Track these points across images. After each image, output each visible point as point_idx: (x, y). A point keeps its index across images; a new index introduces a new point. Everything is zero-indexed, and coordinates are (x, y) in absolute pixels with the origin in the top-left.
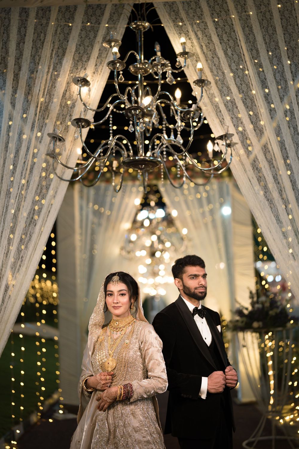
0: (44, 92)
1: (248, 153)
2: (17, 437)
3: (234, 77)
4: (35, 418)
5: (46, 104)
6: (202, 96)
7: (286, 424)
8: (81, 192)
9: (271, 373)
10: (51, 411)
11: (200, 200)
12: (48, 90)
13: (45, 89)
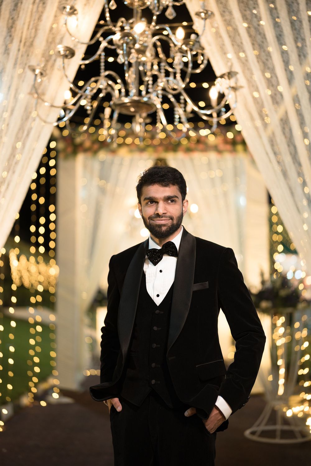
0: (29, 25)
1: (265, 125)
2: (4, 418)
3: (248, 29)
4: (26, 400)
5: (31, 40)
6: (204, 30)
7: (295, 416)
8: (85, 166)
9: (280, 362)
10: (45, 395)
11: (212, 180)
12: (34, 24)
13: (30, 22)
